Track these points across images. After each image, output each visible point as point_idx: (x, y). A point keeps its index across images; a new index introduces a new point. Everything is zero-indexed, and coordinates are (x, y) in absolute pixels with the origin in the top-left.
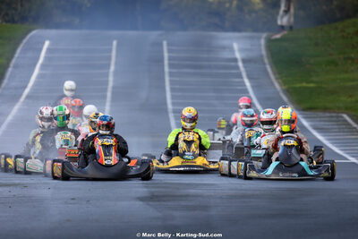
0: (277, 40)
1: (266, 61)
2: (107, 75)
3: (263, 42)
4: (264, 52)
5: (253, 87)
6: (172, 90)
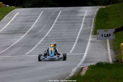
1: (94, 17)
3: (98, 9)
5: (83, 27)
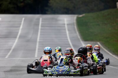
0: (80, 17)
2: (19, 30)
4: (75, 21)
6: (41, 35)
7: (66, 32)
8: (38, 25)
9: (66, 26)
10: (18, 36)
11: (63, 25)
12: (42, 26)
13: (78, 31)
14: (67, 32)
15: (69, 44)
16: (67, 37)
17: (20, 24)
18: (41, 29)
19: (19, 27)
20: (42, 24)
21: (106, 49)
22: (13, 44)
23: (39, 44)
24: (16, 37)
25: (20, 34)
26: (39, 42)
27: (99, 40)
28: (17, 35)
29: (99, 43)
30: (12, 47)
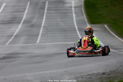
1: (83, 7)
2: (23, 15)
6: (46, 19)
7: (72, 16)
8: (44, 9)
9: (73, 9)
10: (22, 22)
11: (70, 8)
12: (47, 10)
13: (85, 13)
14: (74, 15)
15: (75, 28)
16: (73, 20)
17: (25, 9)
18: (47, 13)
19: (24, 11)
20: (48, 8)
21: (113, 32)
22: (16, 30)
23: (43, 29)
24: (20, 23)
25: (25, 19)
26: (44, 27)
27: (107, 23)
28: (21, 20)
29: (106, 26)
30: (14, 33)
